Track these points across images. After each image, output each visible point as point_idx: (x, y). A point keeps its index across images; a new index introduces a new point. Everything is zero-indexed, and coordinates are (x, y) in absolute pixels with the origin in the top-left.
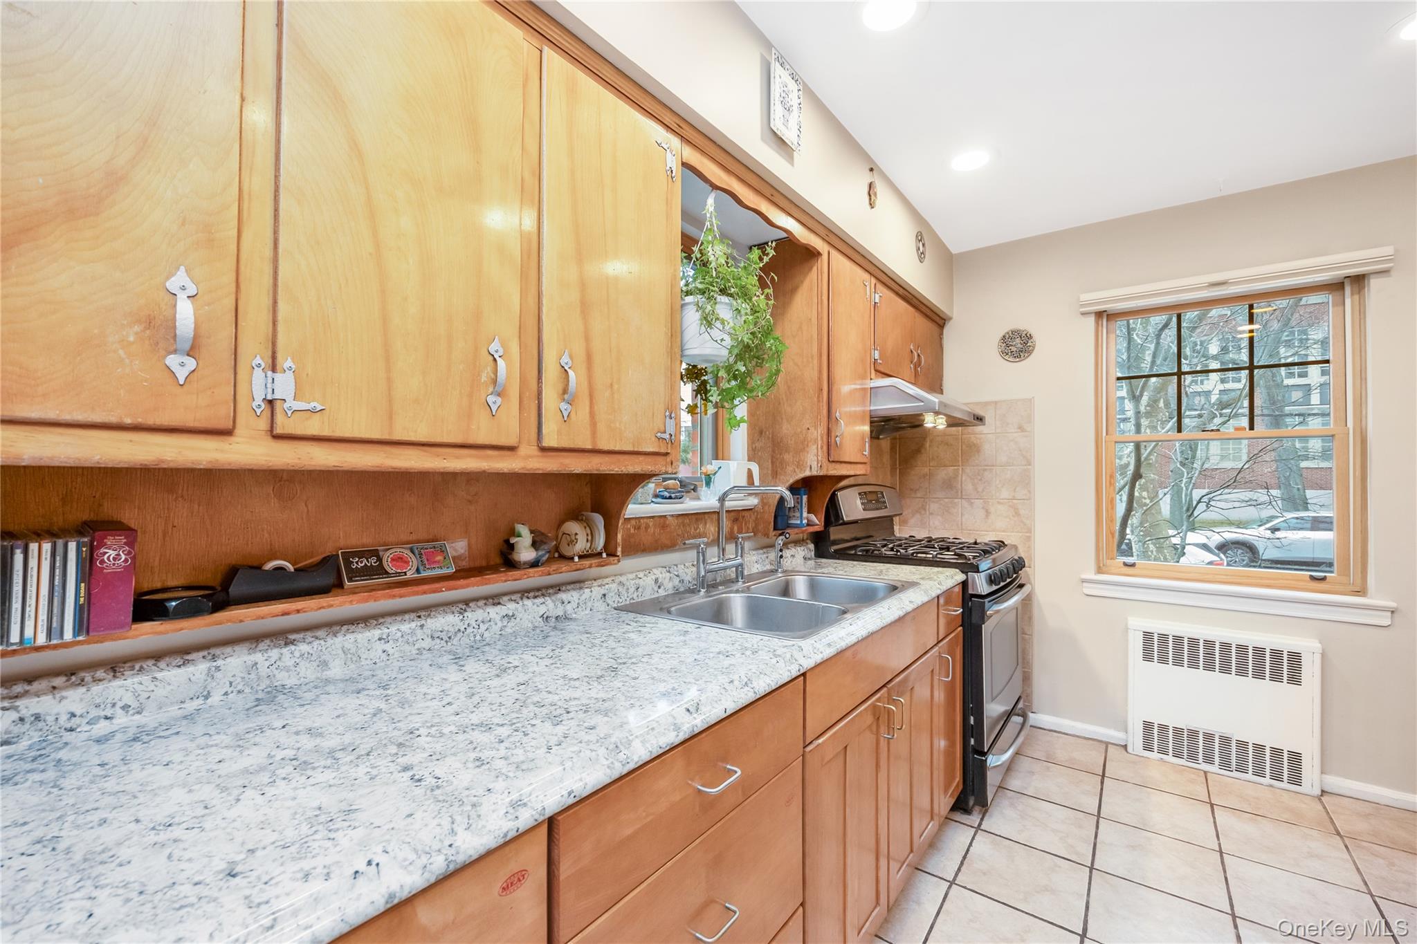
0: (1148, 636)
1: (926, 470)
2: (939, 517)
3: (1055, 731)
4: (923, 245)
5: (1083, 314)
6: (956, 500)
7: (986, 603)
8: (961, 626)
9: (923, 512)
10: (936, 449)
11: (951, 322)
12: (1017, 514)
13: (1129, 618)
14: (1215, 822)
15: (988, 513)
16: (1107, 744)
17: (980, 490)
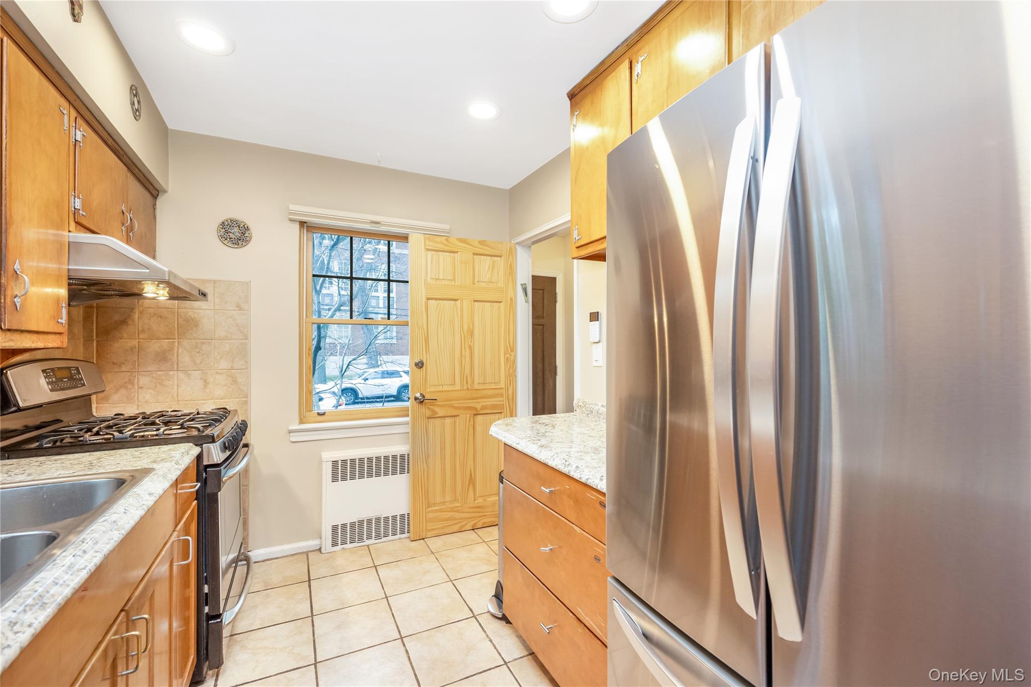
0: (335, 463)
1: (135, 343)
2: (151, 391)
3: (268, 560)
4: (139, 102)
5: (291, 220)
6: (171, 373)
7: (222, 469)
8: (196, 499)
9: (130, 386)
10: (147, 321)
11: (166, 195)
12: (235, 381)
13: (322, 454)
14: (379, 578)
15: (206, 383)
16: (307, 553)
17: (198, 361)
